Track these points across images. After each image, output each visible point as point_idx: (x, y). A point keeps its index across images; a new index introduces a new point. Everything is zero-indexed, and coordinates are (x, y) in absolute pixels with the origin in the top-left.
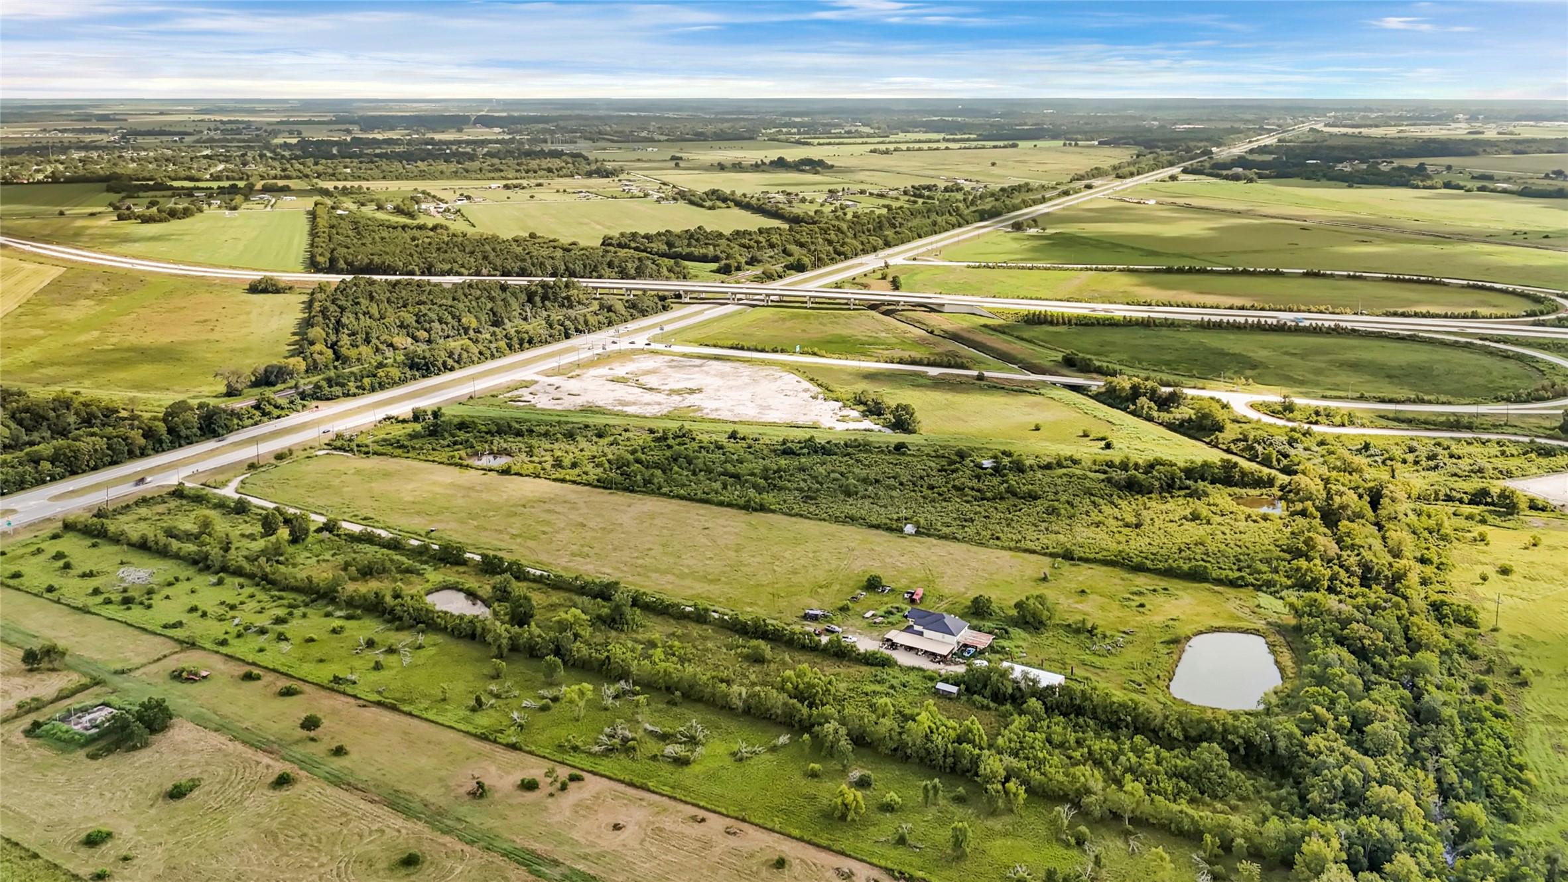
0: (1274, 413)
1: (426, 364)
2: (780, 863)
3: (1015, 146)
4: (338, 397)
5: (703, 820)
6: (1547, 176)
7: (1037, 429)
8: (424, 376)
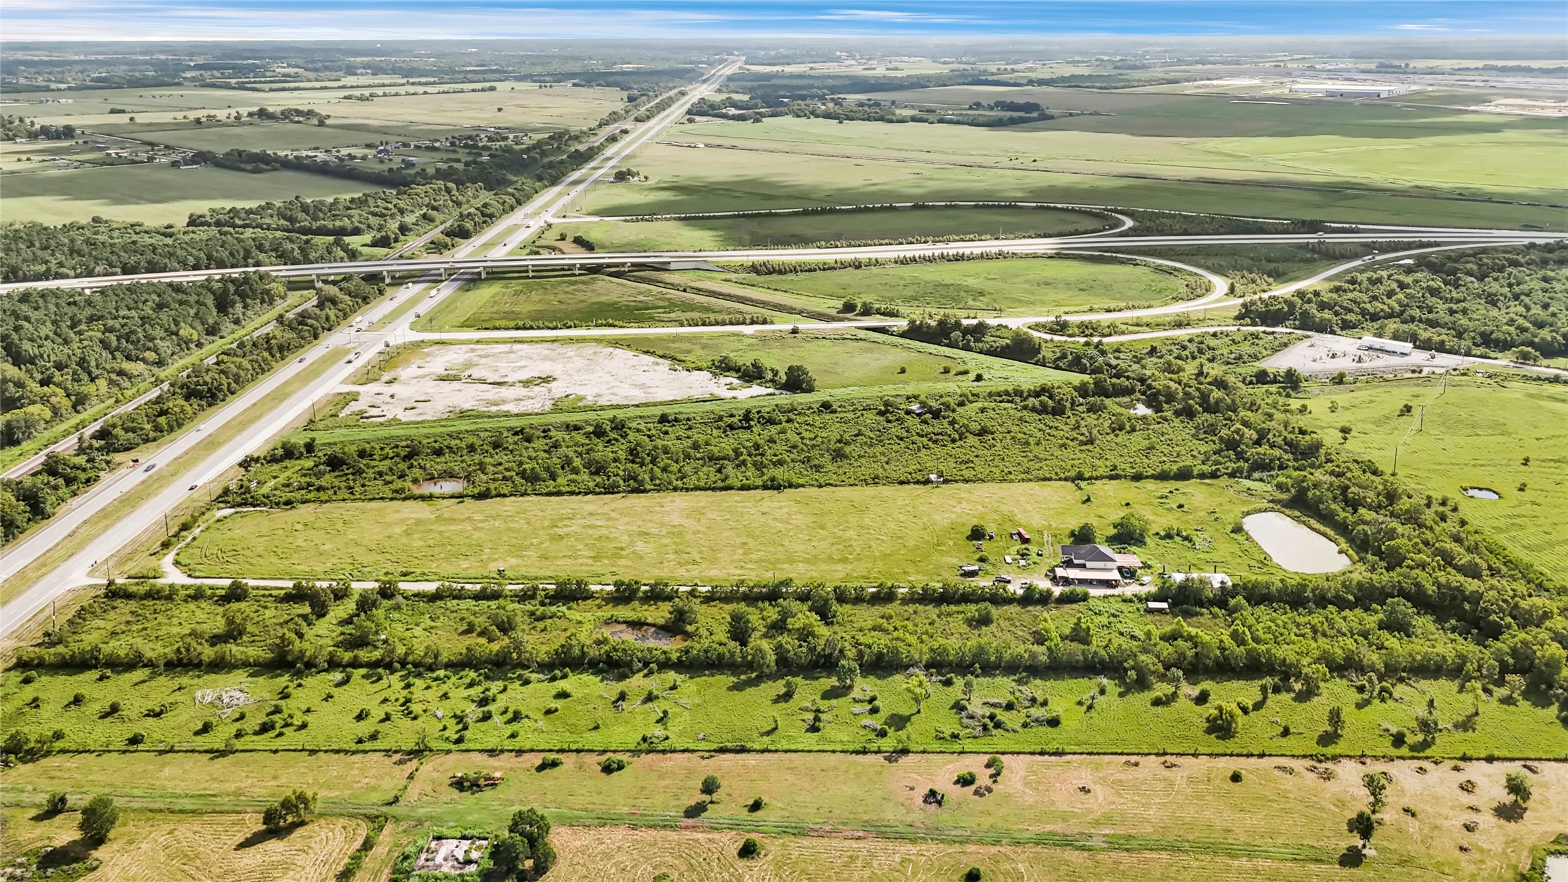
0: (1052, 331)
1: (210, 390)
2: (1236, 778)
3: (493, 89)
4: (138, 445)
5: (1136, 764)
6: (971, 108)
7: (903, 371)
8: (210, 405)
